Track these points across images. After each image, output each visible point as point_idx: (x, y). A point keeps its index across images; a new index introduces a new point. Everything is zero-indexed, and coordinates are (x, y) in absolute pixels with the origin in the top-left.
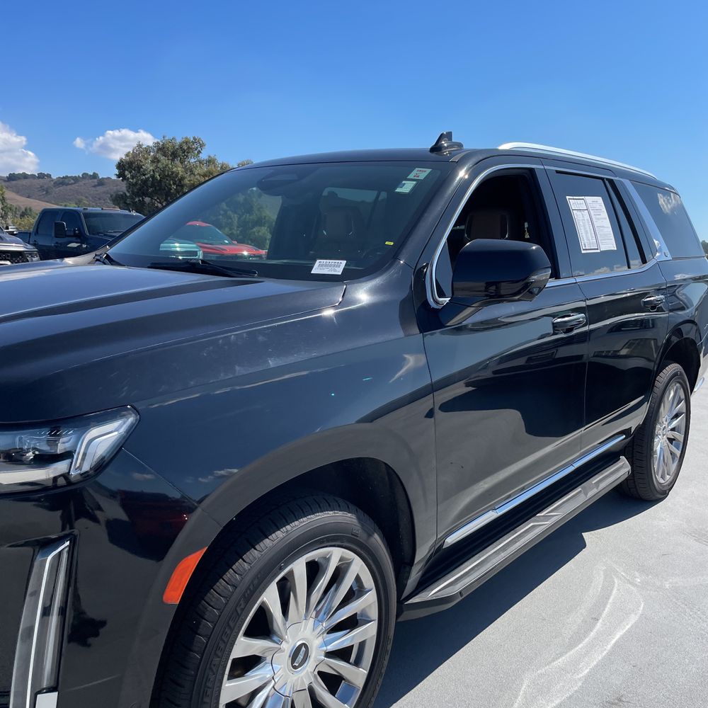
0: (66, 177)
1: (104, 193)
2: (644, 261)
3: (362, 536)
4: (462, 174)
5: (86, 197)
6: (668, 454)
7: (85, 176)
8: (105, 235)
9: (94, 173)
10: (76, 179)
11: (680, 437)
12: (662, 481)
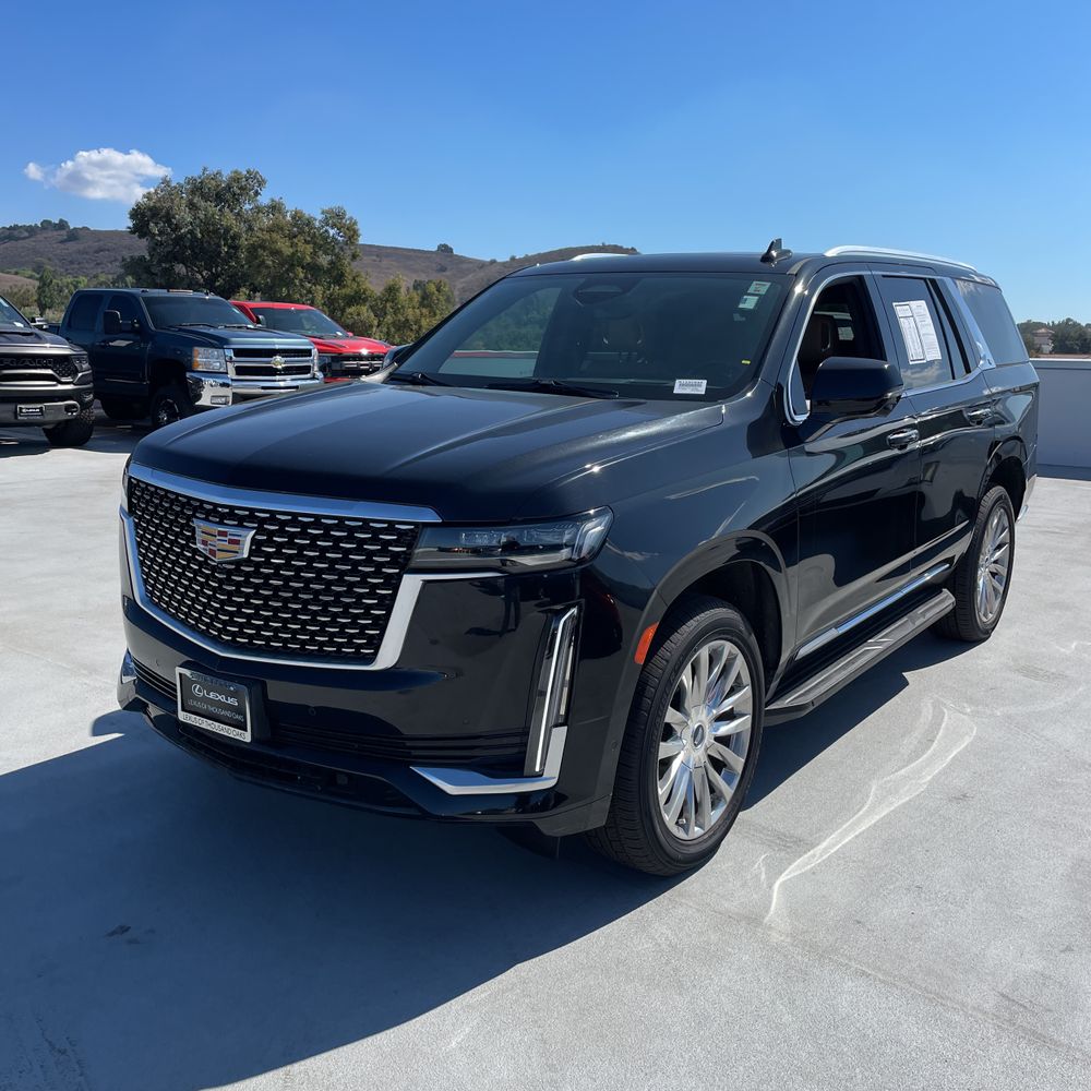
0: (15, 228)
1: (79, 252)
2: (968, 370)
3: (745, 634)
4: (799, 289)
5: (49, 259)
6: (990, 590)
7: (46, 224)
8: (180, 330)
9: (61, 221)
10: (31, 230)
11: (1004, 572)
12: (985, 620)
